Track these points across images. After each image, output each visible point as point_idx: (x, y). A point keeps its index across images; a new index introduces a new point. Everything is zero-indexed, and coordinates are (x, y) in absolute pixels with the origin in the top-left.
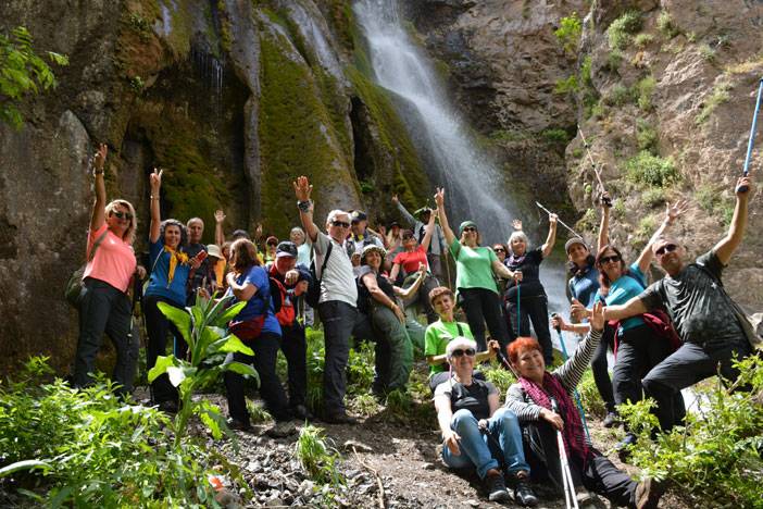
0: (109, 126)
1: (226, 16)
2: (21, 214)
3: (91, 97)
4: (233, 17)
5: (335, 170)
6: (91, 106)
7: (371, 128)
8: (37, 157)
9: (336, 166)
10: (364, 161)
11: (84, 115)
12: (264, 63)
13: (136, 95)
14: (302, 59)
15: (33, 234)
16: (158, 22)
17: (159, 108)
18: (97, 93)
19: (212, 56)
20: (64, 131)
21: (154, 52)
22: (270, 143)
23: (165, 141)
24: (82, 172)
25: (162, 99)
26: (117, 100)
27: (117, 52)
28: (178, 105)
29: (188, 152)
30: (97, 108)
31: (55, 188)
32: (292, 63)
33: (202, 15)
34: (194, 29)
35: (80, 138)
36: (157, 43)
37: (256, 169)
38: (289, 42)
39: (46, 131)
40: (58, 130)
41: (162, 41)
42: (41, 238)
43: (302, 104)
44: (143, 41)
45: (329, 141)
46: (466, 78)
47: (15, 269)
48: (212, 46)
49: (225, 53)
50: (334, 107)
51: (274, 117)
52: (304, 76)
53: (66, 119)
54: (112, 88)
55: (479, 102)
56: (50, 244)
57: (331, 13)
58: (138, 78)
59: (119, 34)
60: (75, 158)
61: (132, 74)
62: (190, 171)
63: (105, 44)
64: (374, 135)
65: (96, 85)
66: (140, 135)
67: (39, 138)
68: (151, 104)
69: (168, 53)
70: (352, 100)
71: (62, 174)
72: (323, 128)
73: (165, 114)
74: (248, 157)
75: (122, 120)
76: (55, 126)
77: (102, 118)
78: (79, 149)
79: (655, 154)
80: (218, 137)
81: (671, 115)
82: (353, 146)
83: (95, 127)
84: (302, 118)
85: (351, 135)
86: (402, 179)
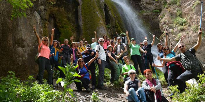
0: (45, 14)
2: (25, 37)
3: (41, 8)
5: (101, 23)
7: (109, 12)
8: (29, 23)
9: (101, 22)
10: (108, 20)
11: (39, 12)
13: (51, 7)
15: (28, 42)
17: (57, 9)
18: (42, 7)
20: (35, 16)
22: (84, 17)
23: (59, 17)
24: (39, 26)
25: (58, 6)
28: (61, 8)
29: (64, 20)
30: (42, 10)
35: (39, 18)
37: (81, 23)
39: (31, 16)
40: (33, 16)
42: (30, 43)
43: (92, 7)
45: (99, 16)
47: (24, 50)
50: (100, 7)
51: (85, 10)
53: (35, 13)
54: (46, 5)
55: (137, 4)
56: (32, 44)
58: (52, 2)
60: (37, 23)
61: (50, 1)
62: (65, 24)
64: (110, 13)
65: (42, 5)
66: (53, 16)
67: (29, 18)
68: (55, 8)
70: (104, 5)
72: (97, 13)
73: (59, 10)
74: (79, 20)
75: (48, 13)
76: (33, 15)
77: (43, 13)
78: (38, 21)
79: (181, 17)
80: (72, 15)
81: (185, 7)
82: (105, 17)
83: (42, 15)
84: (92, 10)
85: (104, 14)
86: (118, 24)
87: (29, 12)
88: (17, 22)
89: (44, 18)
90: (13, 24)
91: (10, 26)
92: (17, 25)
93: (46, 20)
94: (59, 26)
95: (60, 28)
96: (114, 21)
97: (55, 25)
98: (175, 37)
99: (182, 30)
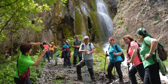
1: (70, 10)
4: (71, 10)
6: (52, 28)
7: (91, 21)
9: (83, 28)
11: (51, 29)
12: (76, 15)
14: (81, 13)
16: (59, 15)
17: (63, 25)
19: (68, 17)
22: (76, 27)
23: (64, 29)
24: (52, 36)
26: (55, 27)
29: (67, 30)
31: (49, 39)
32: (79, 14)
33: (67, 11)
34: (65, 14)
35: (51, 32)
36: (59, 18)
37: (75, 30)
38: (80, 11)
41: (60, 17)
43: (80, 20)
44: (57, 18)
45: (83, 25)
46: (114, 7)
48: (68, 15)
49: (70, 16)
50: (85, 19)
51: (77, 23)
52: (81, 16)
54: (54, 25)
57: (89, 3)
59: (55, 18)
60: (50, 35)
61: (56, 23)
62: (67, 32)
63: (53, 20)
65: (52, 25)
66: (61, 29)
67: (47, 33)
68: (62, 24)
69: (61, 18)
70: (88, 18)
72: (82, 23)
75: (56, 29)
76: (48, 31)
78: (51, 34)
79: (122, 20)
80: (71, 27)
81: (124, 13)
82: (88, 25)
83: (53, 30)
84: (80, 22)
85: (87, 23)
86: (95, 28)
87: (47, 30)
88: (41, 36)
90: (40, 37)
91: (39, 38)
92: (42, 38)
93: (55, 32)
94: (64, 34)
95: (64, 35)
96: (93, 26)
97: (62, 34)
98: (115, 32)
99: (119, 27)
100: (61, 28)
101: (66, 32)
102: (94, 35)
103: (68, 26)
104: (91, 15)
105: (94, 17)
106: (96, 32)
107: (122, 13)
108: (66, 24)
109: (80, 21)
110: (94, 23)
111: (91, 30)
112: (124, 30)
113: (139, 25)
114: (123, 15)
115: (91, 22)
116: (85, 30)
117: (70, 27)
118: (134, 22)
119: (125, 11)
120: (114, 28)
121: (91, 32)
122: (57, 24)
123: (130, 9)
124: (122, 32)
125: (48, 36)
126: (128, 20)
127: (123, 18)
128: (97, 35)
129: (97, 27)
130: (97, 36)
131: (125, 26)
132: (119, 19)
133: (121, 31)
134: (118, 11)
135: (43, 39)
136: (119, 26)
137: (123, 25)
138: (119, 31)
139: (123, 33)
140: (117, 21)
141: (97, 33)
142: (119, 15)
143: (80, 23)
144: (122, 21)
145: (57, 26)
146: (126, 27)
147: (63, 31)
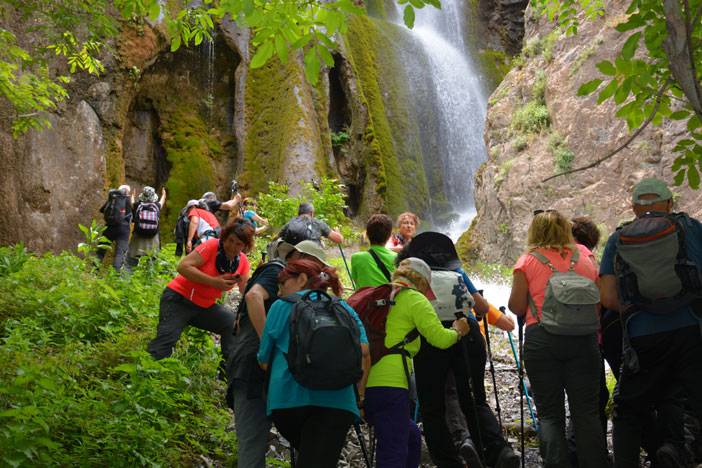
0: (114, 109)
2: (52, 182)
3: (99, 88)
5: (300, 129)
6: (99, 96)
7: (350, 81)
8: (62, 139)
9: (302, 125)
11: (93, 102)
13: (134, 81)
15: (61, 196)
16: (152, 14)
17: (164, 78)
18: (104, 84)
20: (80, 118)
21: (148, 42)
22: (254, 105)
23: (169, 109)
24: (94, 147)
25: (166, 70)
26: (119, 88)
27: (118, 48)
28: (180, 74)
29: (188, 118)
30: (104, 96)
31: (75, 161)
35: (92, 120)
36: (151, 34)
37: (242, 129)
39: (68, 118)
40: (76, 117)
41: (155, 31)
42: (66, 198)
43: (283, 67)
44: (139, 35)
45: (299, 102)
47: (50, 220)
51: (259, 81)
53: (81, 108)
54: (114, 79)
56: (72, 202)
58: (135, 67)
59: (120, 31)
60: (88, 138)
61: (130, 64)
62: (188, 134)
64: (352, 88)
65: (102, 78)
66: (147, 105)
67: (63, 125)
68: (156, 76)
69: (161, 39)
70: (333, 56)
71: (80, 151)
72: (297, 90)
73: (169, 84)
74: (236, 119)
75: (125, 101)
76: (74, 113)
77: (108, 103)
78: (91, 130)
79: (544, 104)
80: (215, 101)
81: (559, 67)
82: (328, 102)
83: (103, 111)
84: (281, 81)
85: (327, 91)
86: (371, 128)
89: (110, 122)
90: (16, 145)
91: (8, 152)
92: (28, 148)
93: (116, 126)
94: (167, 141)
95: (169, 149)
96: (362, 117)
97: (157, 139)
98: (497, 171)
99: (521, 149)
100: (149, 101)
101: (183, 130)
102: (364, 176)
103: (194, 94)
104: (353, 37)
105: (369, 56)
106: (375, 153)
107: (551, 60)
108: (184, 80)
109: (281, 74)
110: (368, 95)
111: (343, 141)
112: (548, 167)
113: (637, 147)
114: (553, 79)
115: (353, 85)
116: (311, 134)
117: (209, 104)
118: (611, 129)
119: (572, 51)
120: (494, 150)
121: (343, 150)
122: (137, 71)
123: (601, 43)
124: (535, 175)
125: (71, 144)
126: (578, 112)
127: (553, 92)
128: (383, 174)
129: (384, 122)
130: (382, 179)
131: (558, 144)
132: (530, 98)
133: (528, 172)
134: (530, 42)
135: (39, 160)
136: (520, 139)
137: (545, 135)
138: (516, 170)
139: (539, 187)
140: (516, 107)
141: (381, 161)
142: (532, 72)
143: (283, 85)
144: (542, 112)
145: (133, 88)
146: (560, 152)
147: (165, 124)
